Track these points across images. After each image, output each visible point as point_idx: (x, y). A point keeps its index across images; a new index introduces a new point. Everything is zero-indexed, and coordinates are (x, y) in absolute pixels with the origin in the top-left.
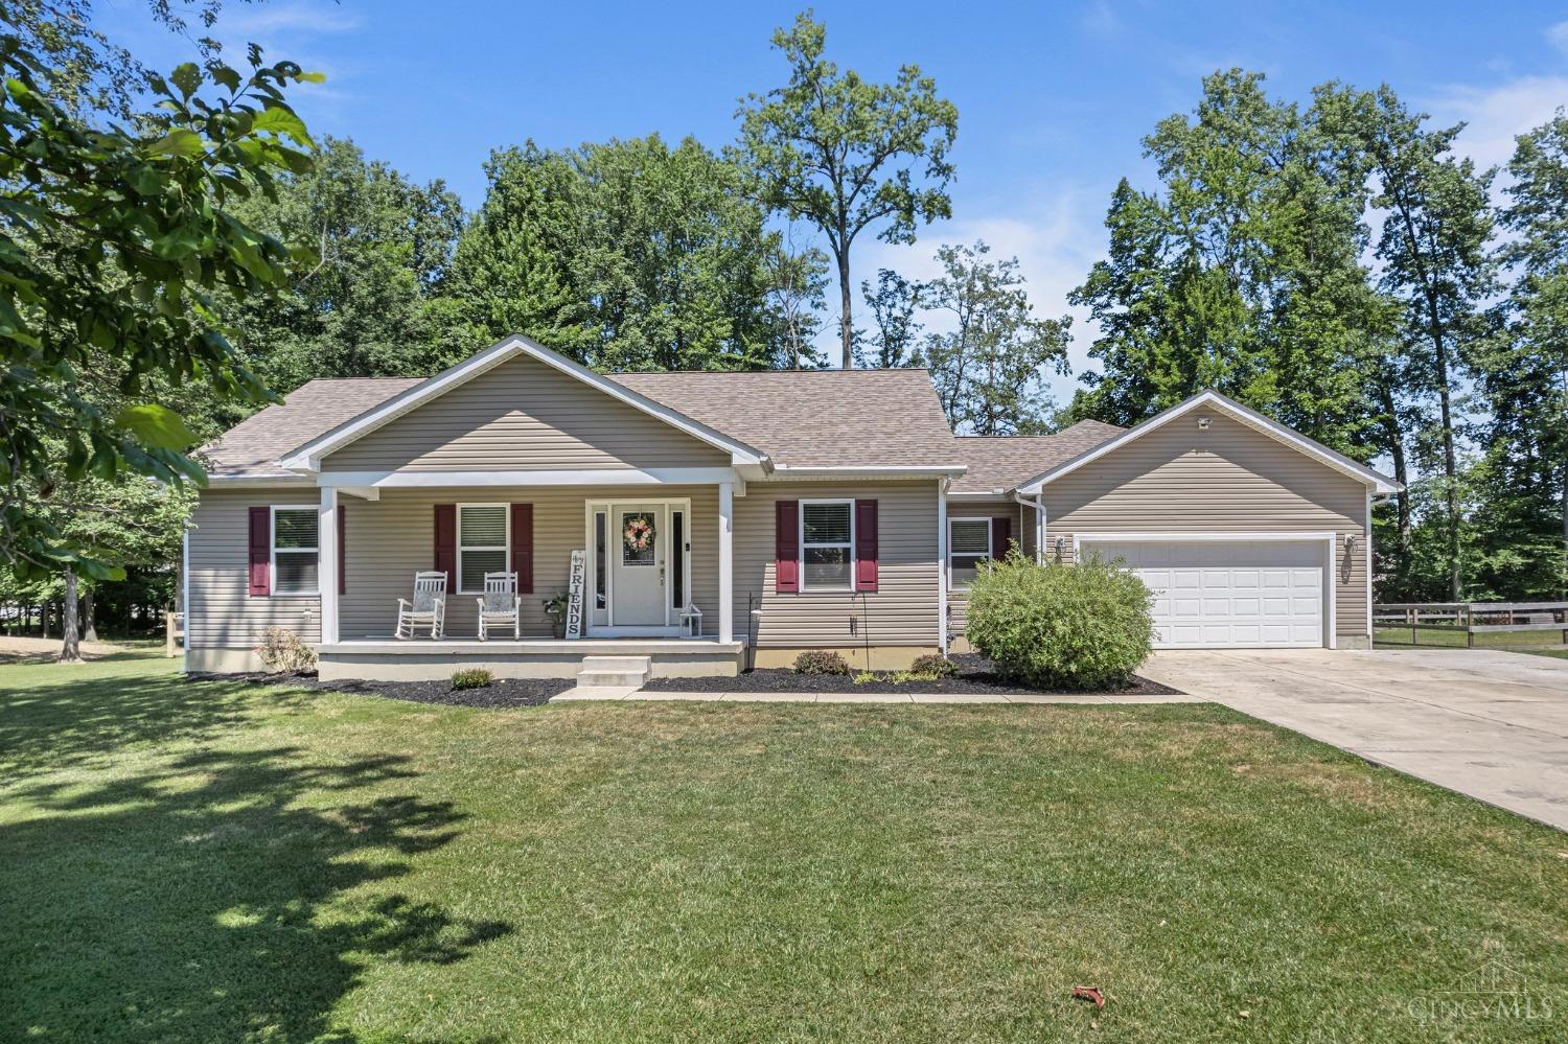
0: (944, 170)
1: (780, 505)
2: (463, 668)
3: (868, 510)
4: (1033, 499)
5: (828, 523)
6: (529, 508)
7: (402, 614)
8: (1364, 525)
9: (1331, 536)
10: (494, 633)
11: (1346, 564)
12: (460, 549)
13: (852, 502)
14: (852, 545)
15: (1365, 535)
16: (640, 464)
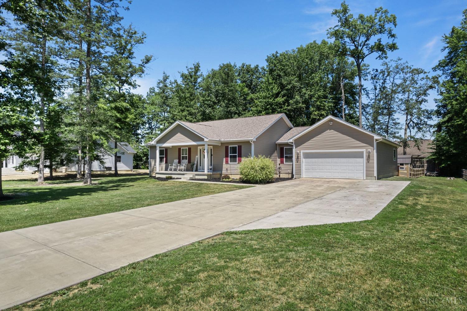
0: (393, 36)
1: (226, 147)
2: (168, 176)
3: (240, 147)
4: (292, 143)
5: (234, 150)
6: (190, 148)
7: (170, 167)
8: (374, 147)
9: (364, 150)
10: (180, 170)
11: (369, 157)
12: (182, 156)
13: (237, 146)
14: (237, 154)
15: (374, 150)
16: (194, 141)
